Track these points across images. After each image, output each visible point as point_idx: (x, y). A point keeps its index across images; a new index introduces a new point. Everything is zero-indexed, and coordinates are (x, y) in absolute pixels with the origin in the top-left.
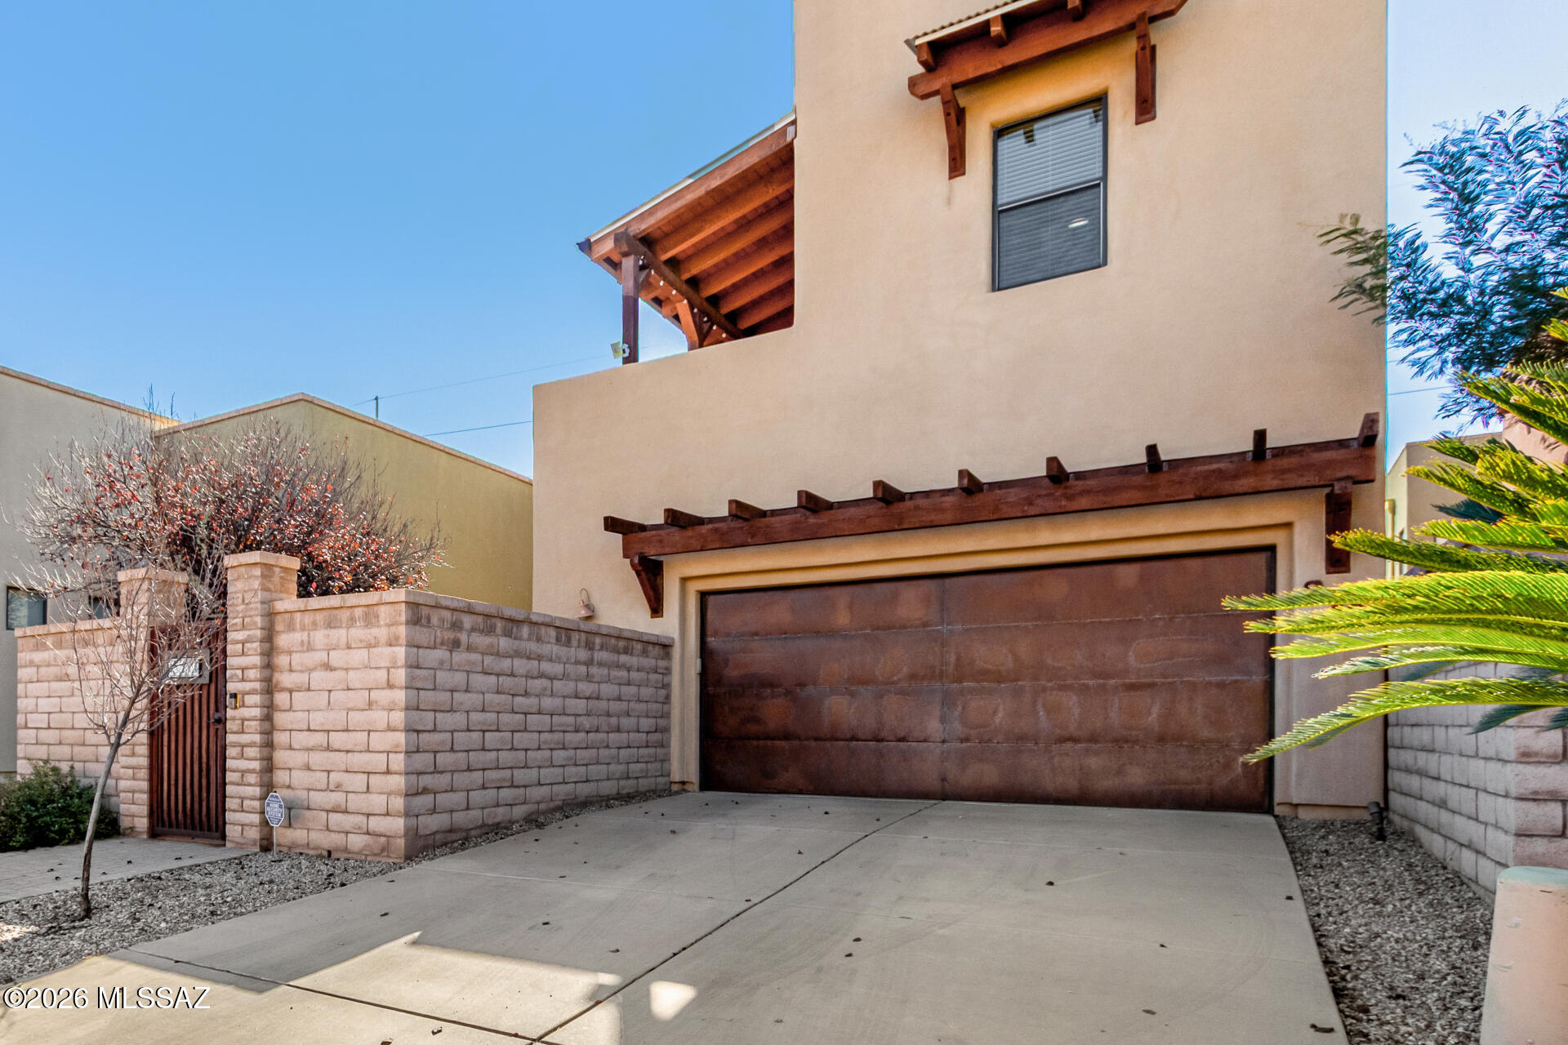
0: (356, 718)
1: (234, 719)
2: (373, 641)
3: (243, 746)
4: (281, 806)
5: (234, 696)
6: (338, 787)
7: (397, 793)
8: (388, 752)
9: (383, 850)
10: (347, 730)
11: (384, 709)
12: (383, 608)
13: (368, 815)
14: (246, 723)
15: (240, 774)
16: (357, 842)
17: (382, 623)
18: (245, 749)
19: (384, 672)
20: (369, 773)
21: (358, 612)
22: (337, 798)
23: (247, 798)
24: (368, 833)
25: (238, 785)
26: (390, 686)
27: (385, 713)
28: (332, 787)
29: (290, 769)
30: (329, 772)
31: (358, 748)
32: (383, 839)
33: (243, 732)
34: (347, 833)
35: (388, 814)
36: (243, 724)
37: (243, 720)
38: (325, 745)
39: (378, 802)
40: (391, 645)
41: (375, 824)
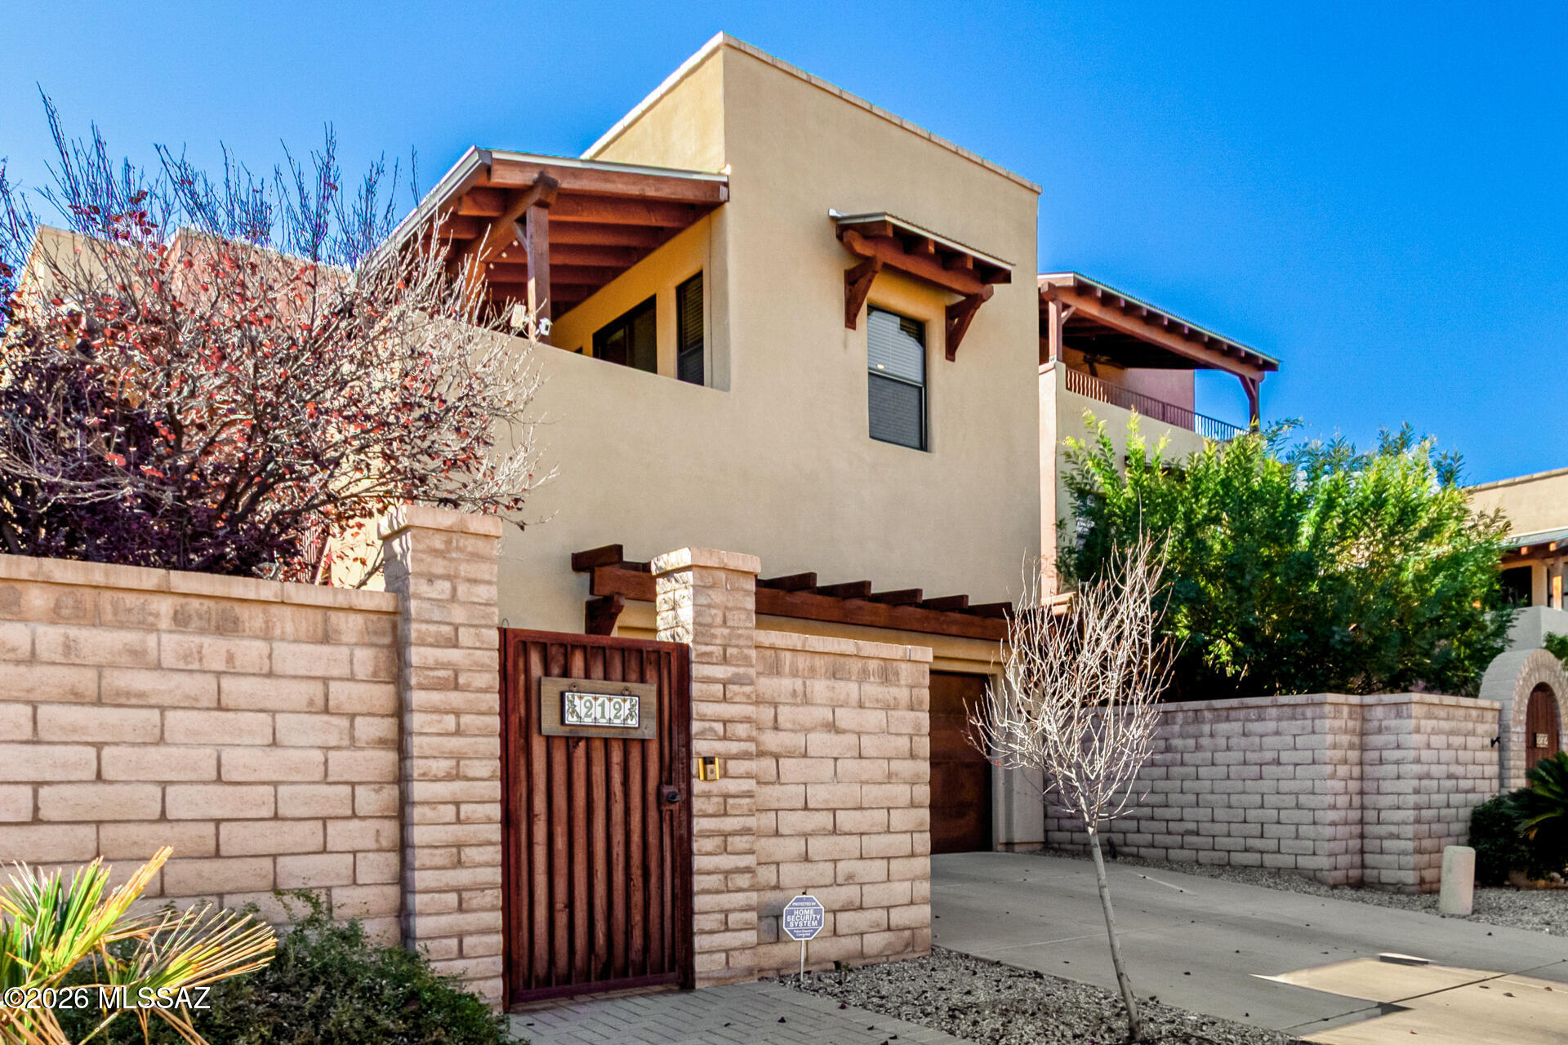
0: (873, 793)
1: (708, 795)
2: (892, 703)
3: (726, 835)
4: (817, 912)
5: (708, 761)
6: (850, 879)
7: (921, 878)
8: (912, 832)
9: (907, 946)
10: (861, 808)
11: (905, 783)
12: (903, 666)
13: (888, 908)
14: (731, 801)
15: (721, 877)
16: (875, 942)
17: (903, 682)
18: (730, 839)
19: (906, 740)
20: (889, 858)
21: (873, 665)
22: (849, 893)
23: (734, 910)
24: (889, 929)
25: (718, 892)
26: (913, 756)
27: (908, 788)
28: (840, 880)
29: (778, 864)
30: (835, 861)
31: (875, 829)
32: (907, 933)
33: (725, 814)
34: (862, 934)
35: (912, 903)
36: (725, 803)
37: (726, 796)
38: (830, 827)
39: (901, 890)
40: (912, 710)
41: (899, 917)
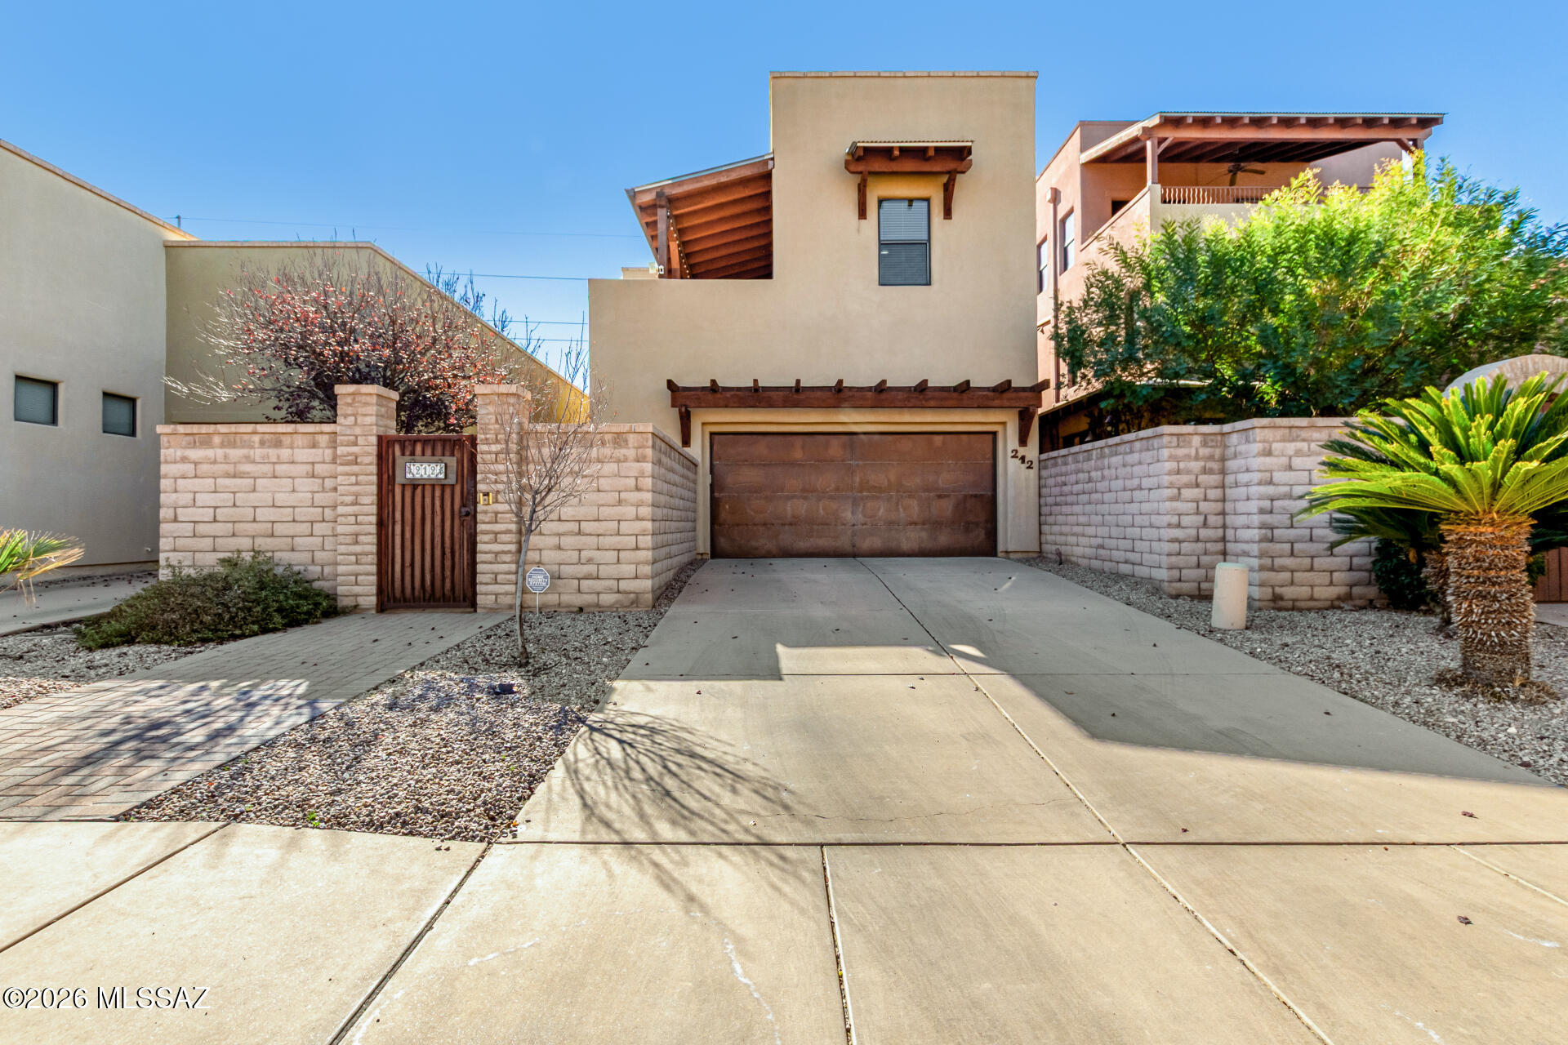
0: (606, 512)
1: (486, 512)
2: (622, 458)
3: (496, 533)
4: (546, 577)
5: (486, 494)
6: (590, 561)
7: (646, 563)
8: (637, 535)
9: (632, 603)
10: (598, 520)
11: (632, 505)
12: (631, 436)
13: (618, 580)
14: (499, 515)
15: (493, 555)
16: (607, 599)
17: (630, 445)
18: (499, 536)
19: (633, 480)
20: (619, 550)
21: (608, 437)
22: (591, 569)
23: (501, 573)
24: (619, 592)
25: (491, 563)
26: (638, 489)
27: (634, 508)
28: (582, 561)
29: (540, 550)
30: (580, 550)
31: (608, 533)
32: (632, 596)
33: (496, 522)
34: (598, 593)
35: (636, 577)
36: (496, 517)
37: (496, 513)
38: (577, 531)
39: (628, 569)
40: (638, 461)
41: (624, 585)
